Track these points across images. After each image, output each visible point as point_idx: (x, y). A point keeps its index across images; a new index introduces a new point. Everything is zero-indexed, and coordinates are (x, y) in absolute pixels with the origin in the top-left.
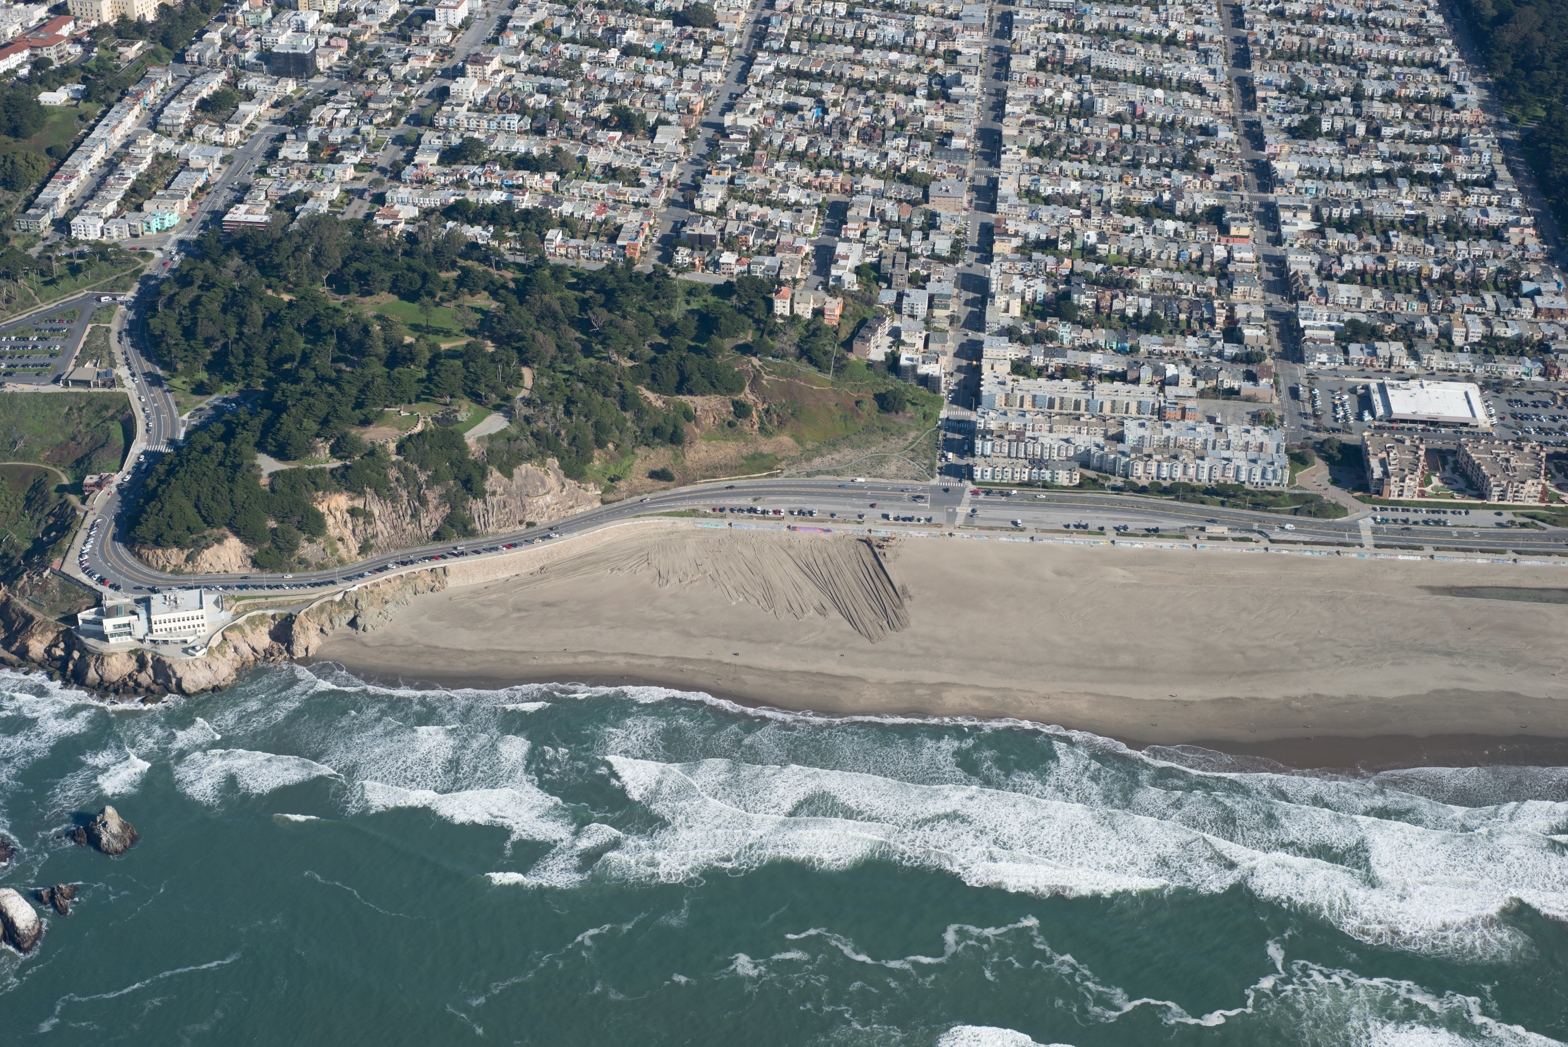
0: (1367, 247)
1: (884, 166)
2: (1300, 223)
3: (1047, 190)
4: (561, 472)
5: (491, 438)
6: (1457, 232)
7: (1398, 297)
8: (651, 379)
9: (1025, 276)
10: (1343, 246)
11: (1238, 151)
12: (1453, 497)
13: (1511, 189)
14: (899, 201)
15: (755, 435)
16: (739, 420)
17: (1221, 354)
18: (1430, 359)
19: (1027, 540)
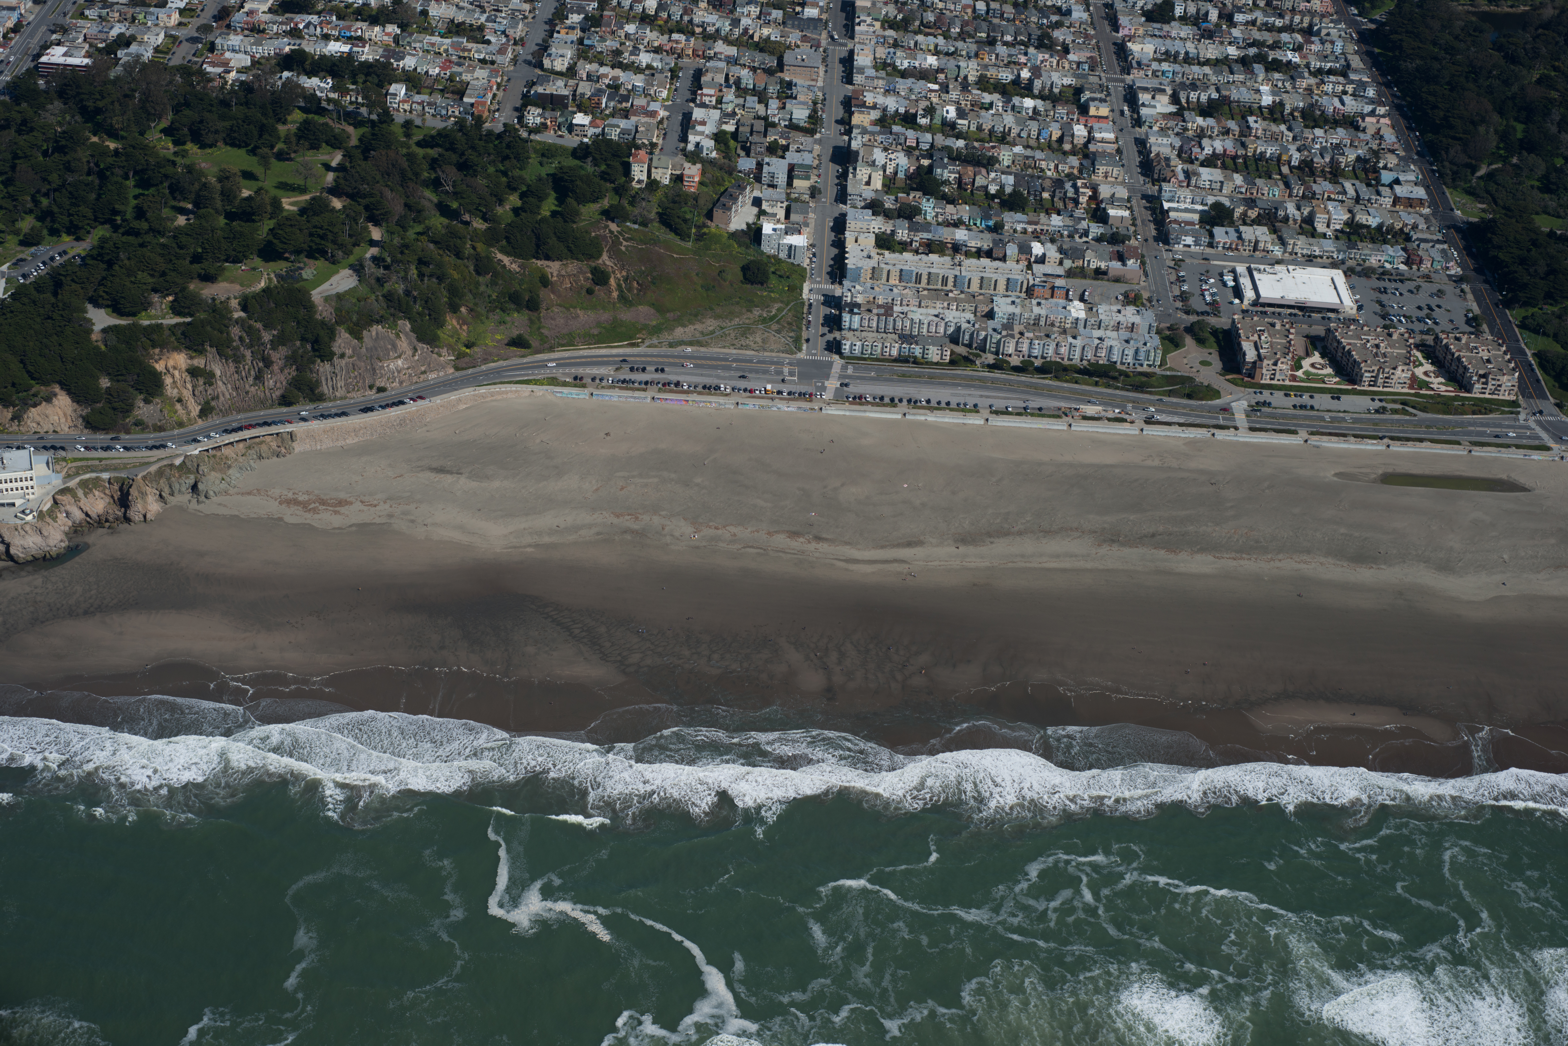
0: (1227, 132)
1: (737, 32)
2: (1158, 105)
3: (903, 63)
4: (413, 336)
5: (339, 297)
6: (1315, 121)
7: (1259, 182)
8: (504, 242)
9: (886, 149)
10: (1202, 129)
11: (1093, 32)
12: (1324, 382)
13: (1365, 79)
14: (754, 69)
15: (614, 304)
16: (597, 288)
17: (1086, 233)
18: (1294, 244)
19: (899, 416)
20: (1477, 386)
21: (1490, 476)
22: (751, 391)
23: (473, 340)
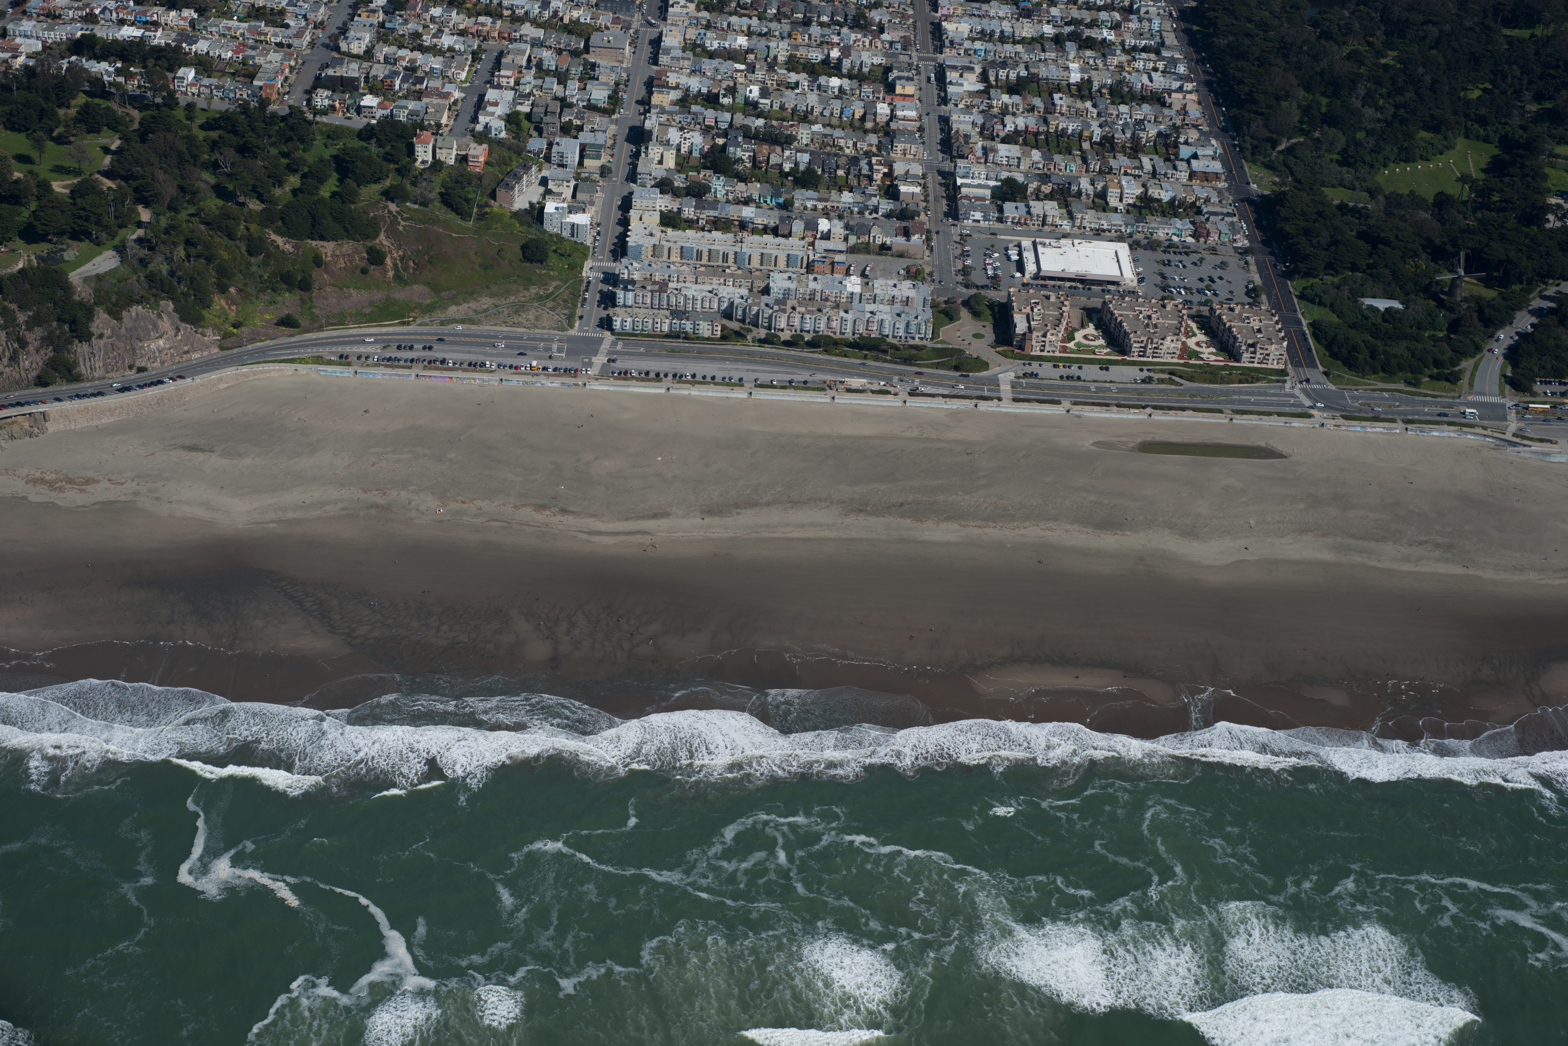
0: (1032, 109)
1: (546, 14)
2: (965, 84)
3: (713, 44)
4: (176, 316)
5: (99, 278)
6: (1122, 97)
7: (1057, 158)
8: (280, 223)
9: (682, 129)
10: (1007, 106)
11: (911, 12)
12: (1094, 353)
13: (1177, 56)
14: (559, 52)
15: (389, 283)
16: (372, 267)
17: (876, 210)
18: (1082, 218)
19: (663, 391)
20: (1245, 355)
21: (1249, 444)
22: (516, 368)
23: (241, 320)
